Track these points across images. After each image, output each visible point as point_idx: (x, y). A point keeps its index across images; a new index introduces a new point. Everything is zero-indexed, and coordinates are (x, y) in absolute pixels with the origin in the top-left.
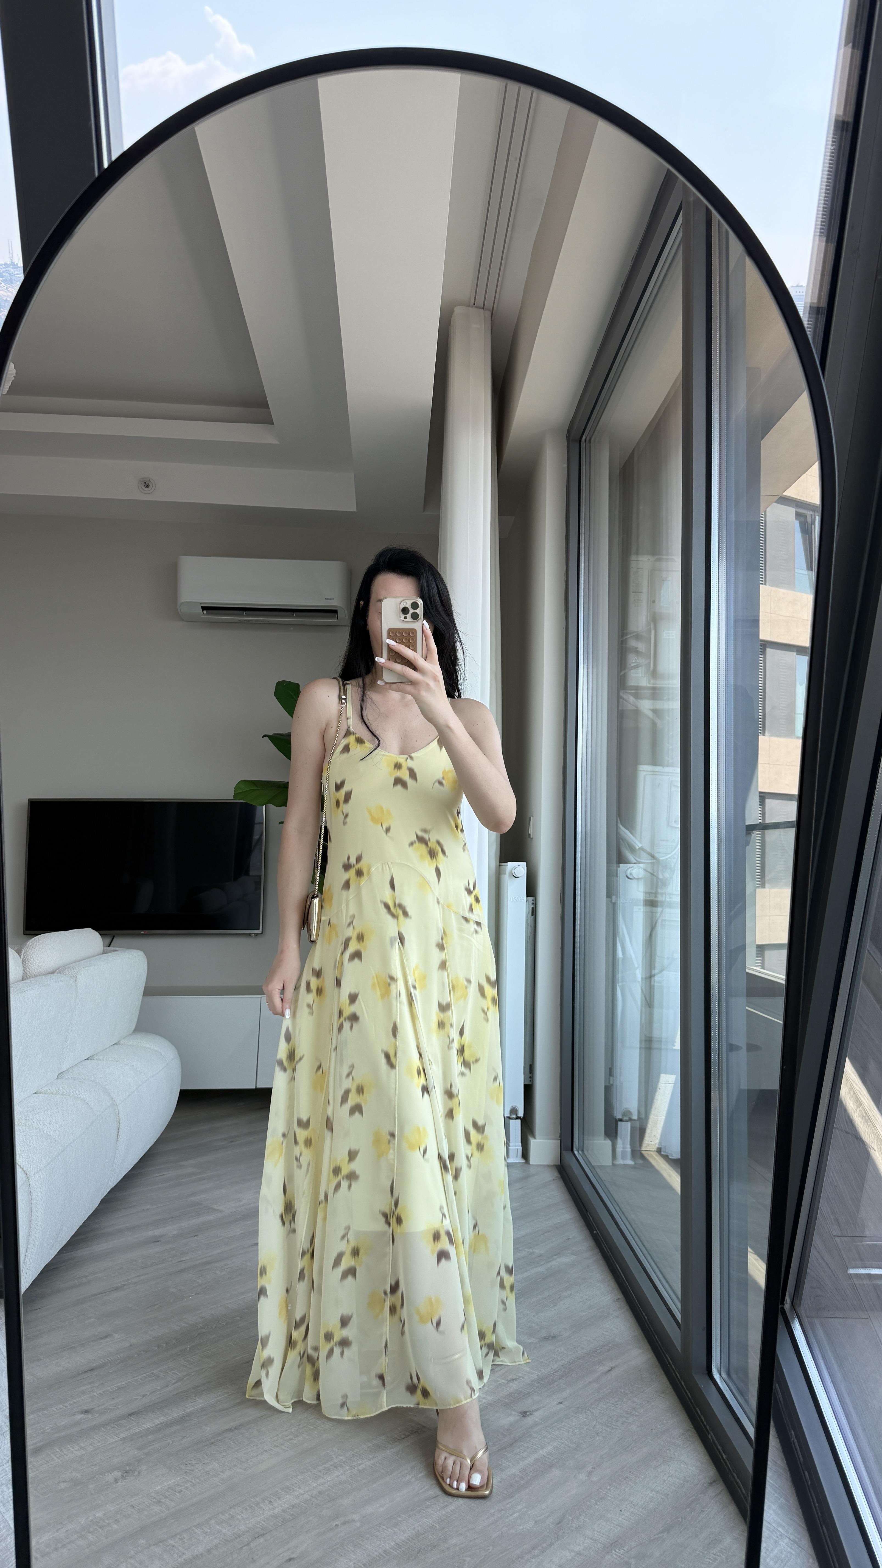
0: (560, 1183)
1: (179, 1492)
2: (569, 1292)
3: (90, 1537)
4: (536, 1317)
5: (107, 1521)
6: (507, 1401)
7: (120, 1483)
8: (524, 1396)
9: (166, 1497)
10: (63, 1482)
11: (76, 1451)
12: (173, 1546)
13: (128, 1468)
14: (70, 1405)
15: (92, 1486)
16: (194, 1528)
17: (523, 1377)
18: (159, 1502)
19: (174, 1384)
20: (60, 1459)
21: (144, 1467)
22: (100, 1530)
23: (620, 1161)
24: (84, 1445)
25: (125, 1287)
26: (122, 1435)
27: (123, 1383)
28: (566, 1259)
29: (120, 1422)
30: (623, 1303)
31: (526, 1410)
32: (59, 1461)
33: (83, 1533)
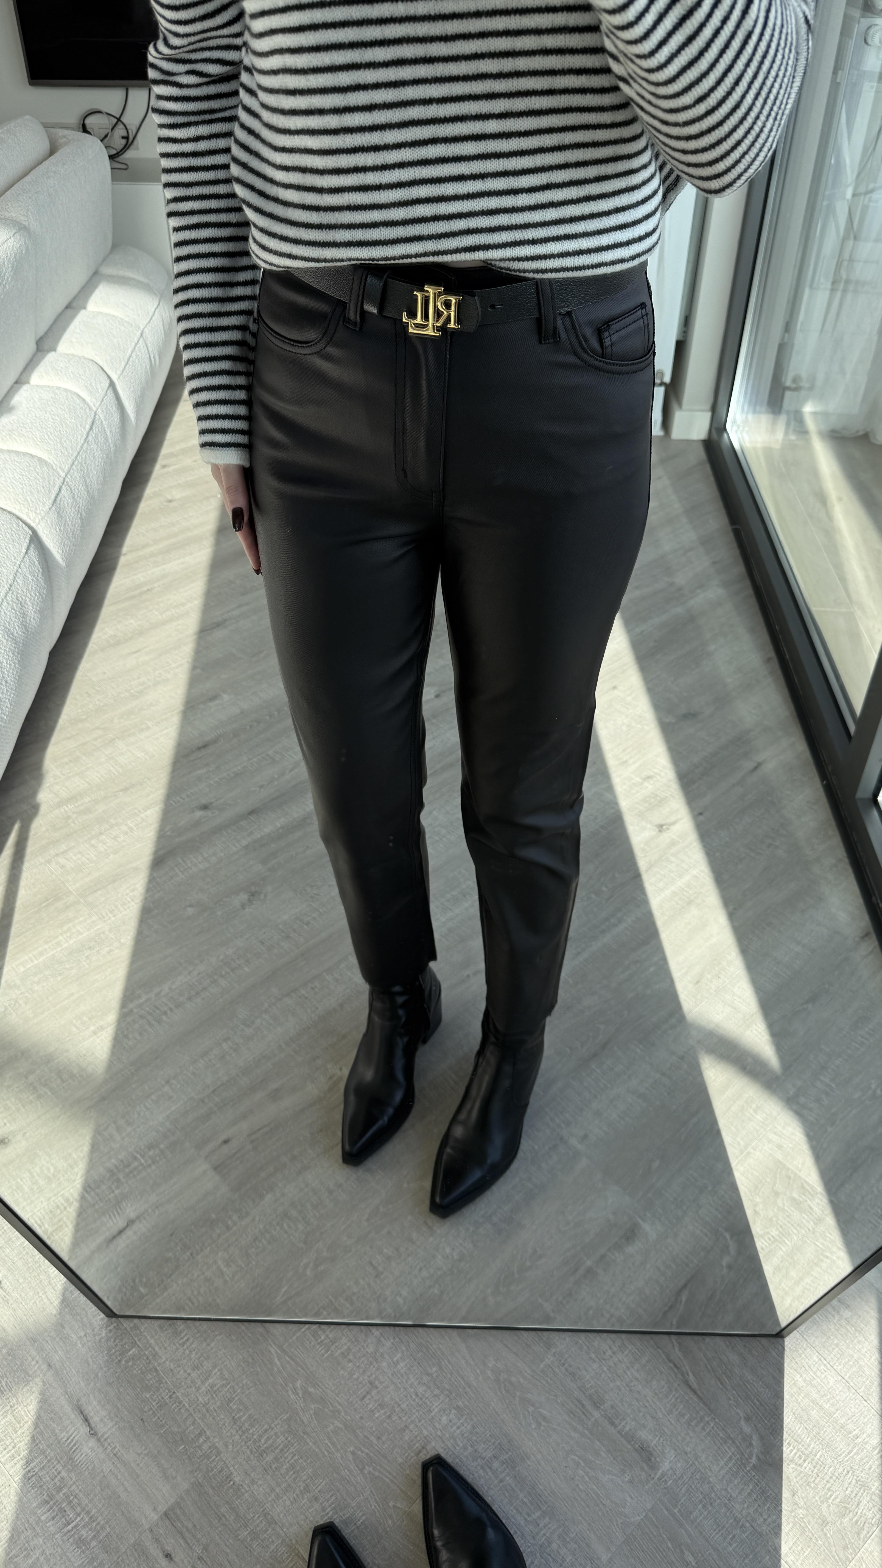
1: (307, 924)
3: (223, 982)
5: (237, 962)
6: (641, 808)
7: (247, 910)
8: (660, 802)
9: (295, 931)
10: (191, 906)
11: (200, 863)
12: (306, 998)
13: (253, 889)
14: (188, 796)
15: (219, 913)
16: (325, 974)
17: (659, 775)
18: (288, 937)
19: (291, 770)
20: (183, 874)
21: (269, 888)
22: (231, 974)
24: (206, 855)
25: (228, 622)
26: (244, 843)
27: (239, 768)
28: (710, 594)
29: (242, 823)
30: (774, 665)
31: (663, 823)
32: (183, 876)
33: (215, 977)
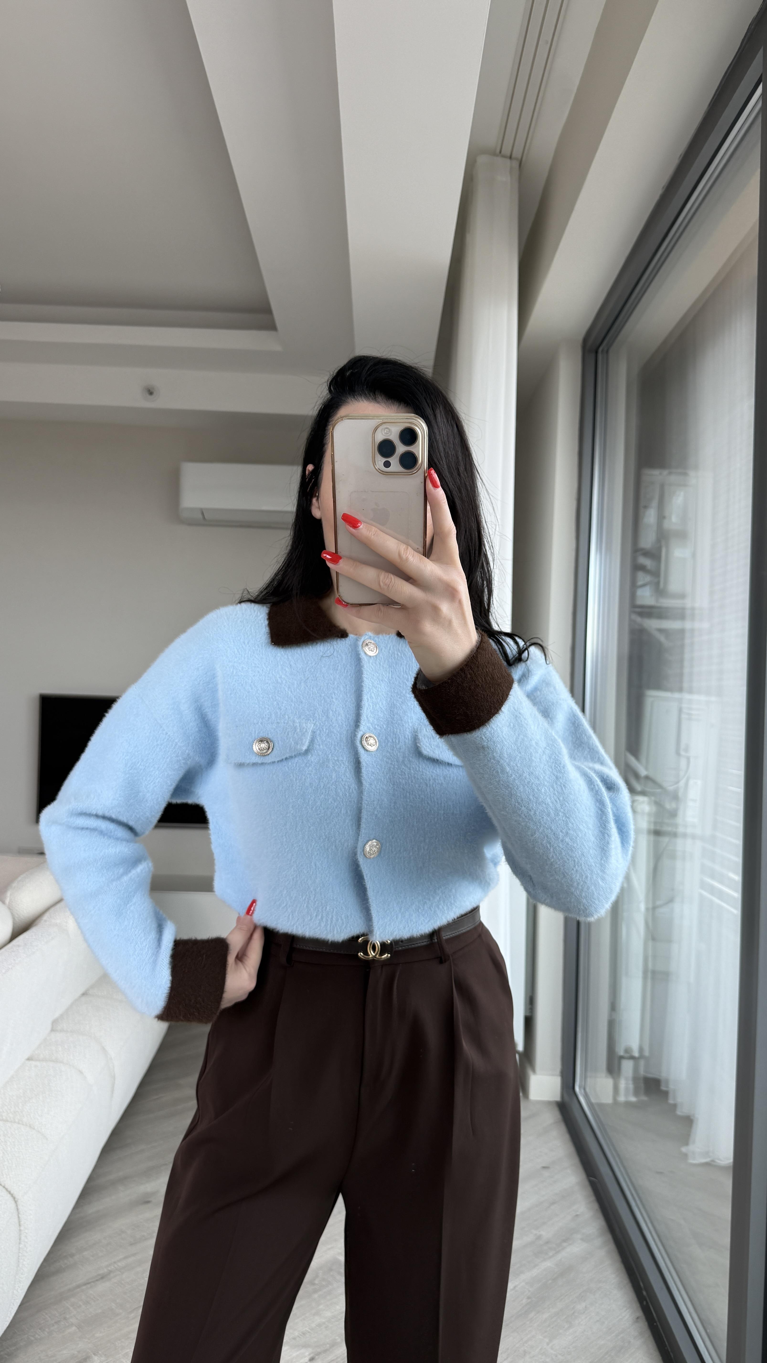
0: (563, 1128)
2: (583, 1305)
4: (550, 1345)
23: (622, 1098)
25: (112, 1275)
28: (576, 1249)
30: (643, 1324)
